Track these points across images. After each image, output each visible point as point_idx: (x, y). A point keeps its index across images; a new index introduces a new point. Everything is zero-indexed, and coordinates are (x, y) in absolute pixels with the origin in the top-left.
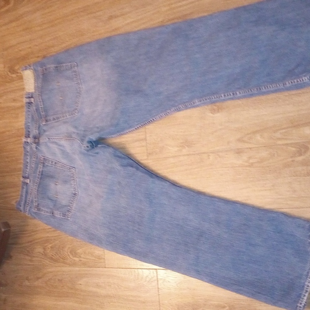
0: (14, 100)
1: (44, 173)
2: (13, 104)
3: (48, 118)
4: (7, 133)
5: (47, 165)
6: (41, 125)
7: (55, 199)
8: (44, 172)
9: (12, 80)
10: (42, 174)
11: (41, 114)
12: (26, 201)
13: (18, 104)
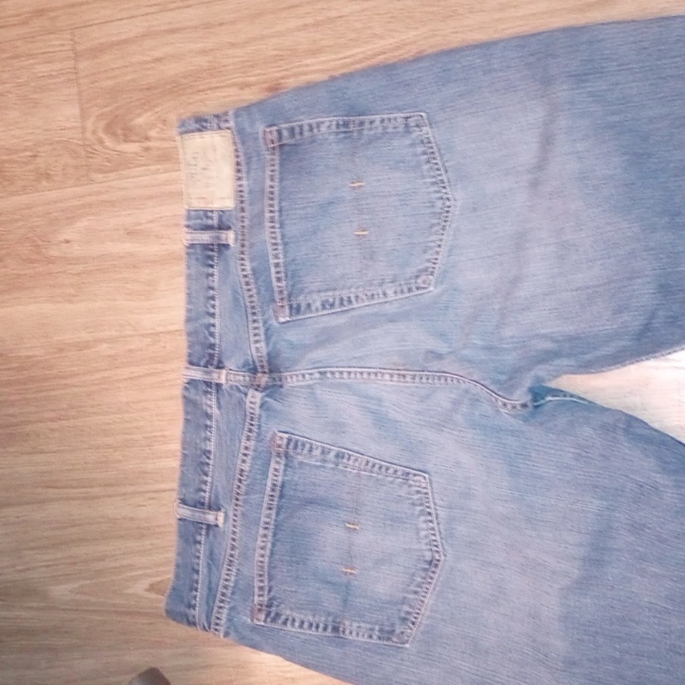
0: (132, 233)
1: (288, 492)
2: (128, 247)
3: (302, 300)
4: (103, 348)
5: (301, 463)
6: (275, 324)
7: (344, 579)
8: (287, 485)
9: (121, 164)
10: (281, 496)
11: (270, 288)
12: (211, 591)
13: (153, 249)
